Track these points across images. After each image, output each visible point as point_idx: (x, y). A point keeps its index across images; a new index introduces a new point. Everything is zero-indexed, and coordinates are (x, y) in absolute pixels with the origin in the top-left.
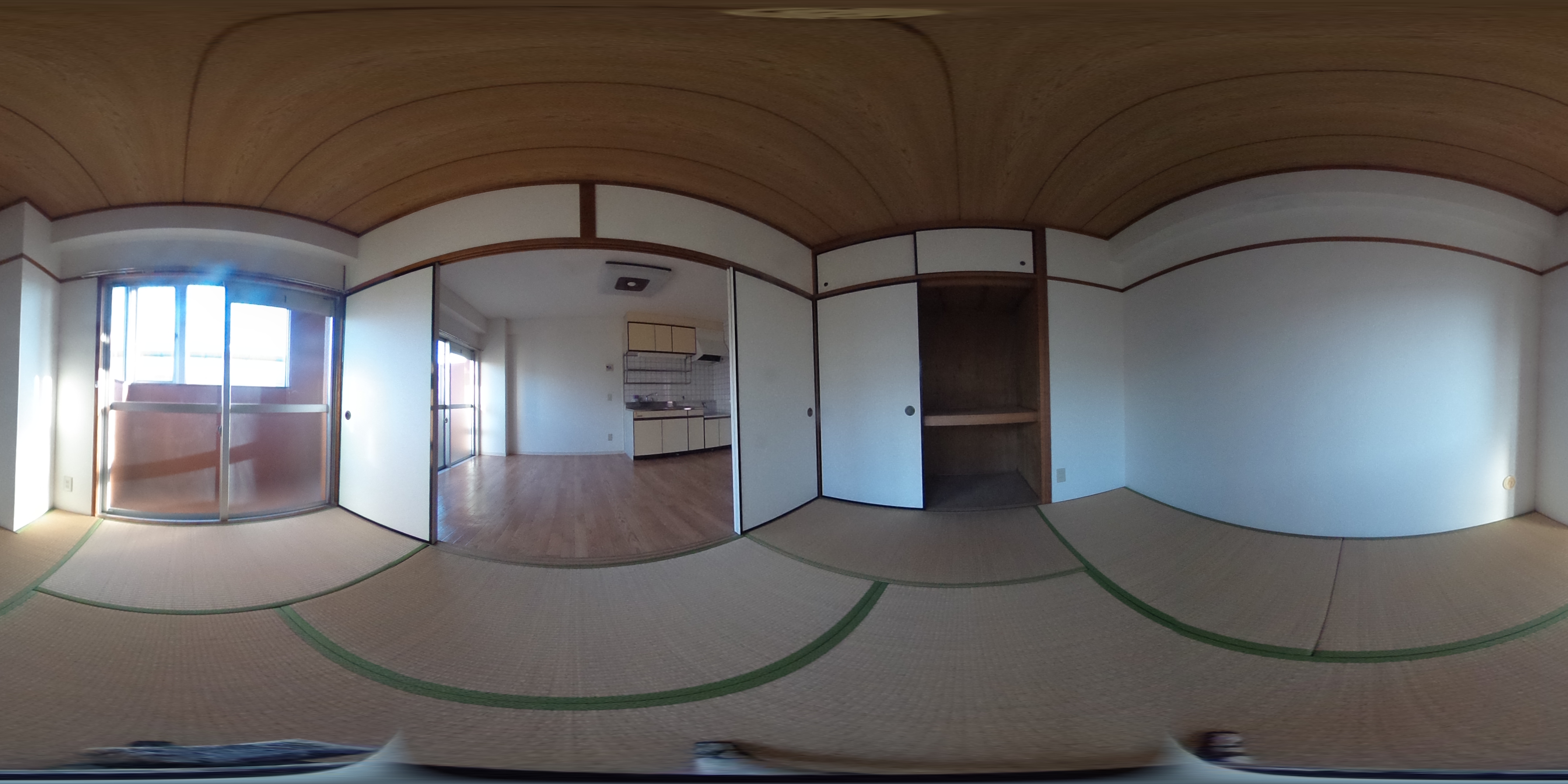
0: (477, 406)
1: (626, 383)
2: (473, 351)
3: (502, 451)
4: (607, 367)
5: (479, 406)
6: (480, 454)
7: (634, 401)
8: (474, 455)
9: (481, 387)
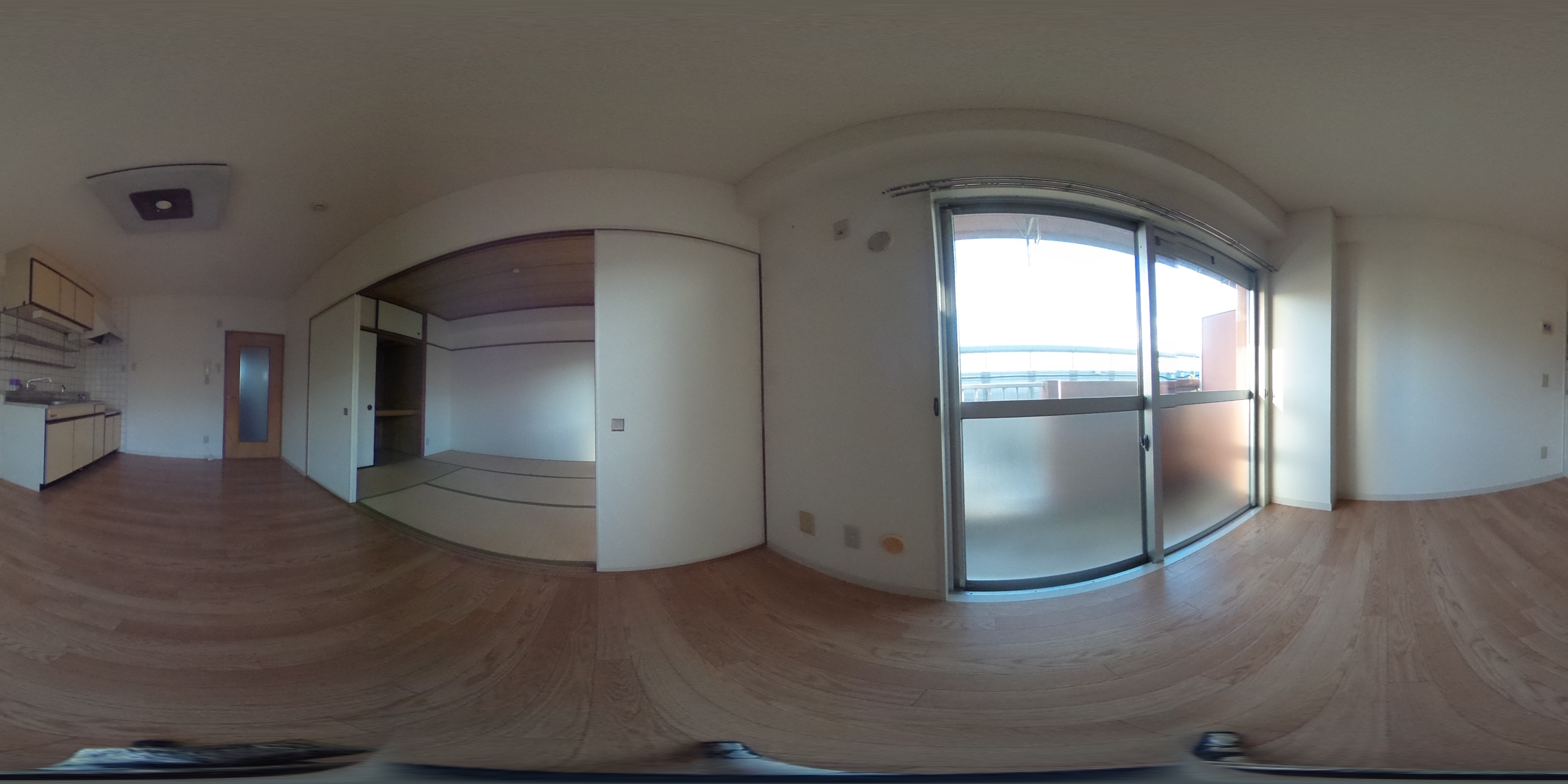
0: (1262, 394)
2: (1251, 270)
3: (1323, 499)
5: (1269, 394)
6: (1270, 503)
8: (1257, 505)
9: (1274, 351)
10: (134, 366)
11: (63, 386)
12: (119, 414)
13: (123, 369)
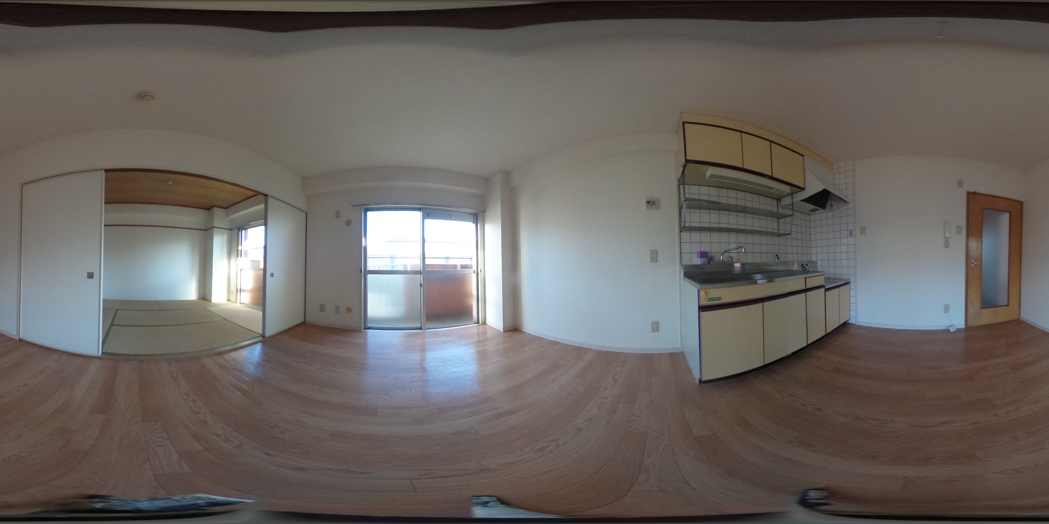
1: (683, 229)
4: (648, 202)
5: (483, 271)
6: (485, 323)
7: (699, 263)
8: (478, 323)
9: (485, 251)
10: (863, 231)
11: (777, 256)
12: (848, 283)
13: (851, 234)
